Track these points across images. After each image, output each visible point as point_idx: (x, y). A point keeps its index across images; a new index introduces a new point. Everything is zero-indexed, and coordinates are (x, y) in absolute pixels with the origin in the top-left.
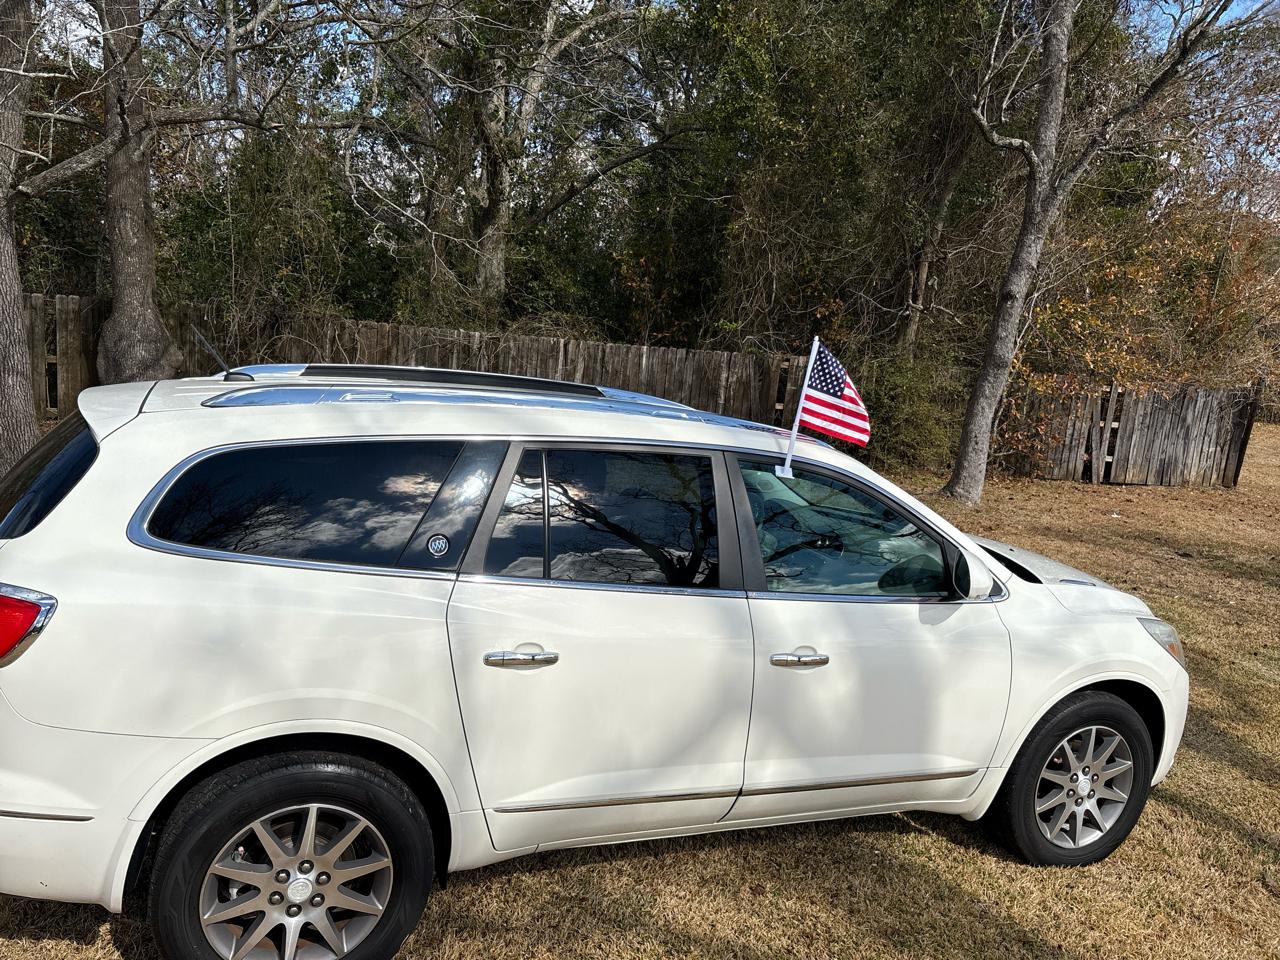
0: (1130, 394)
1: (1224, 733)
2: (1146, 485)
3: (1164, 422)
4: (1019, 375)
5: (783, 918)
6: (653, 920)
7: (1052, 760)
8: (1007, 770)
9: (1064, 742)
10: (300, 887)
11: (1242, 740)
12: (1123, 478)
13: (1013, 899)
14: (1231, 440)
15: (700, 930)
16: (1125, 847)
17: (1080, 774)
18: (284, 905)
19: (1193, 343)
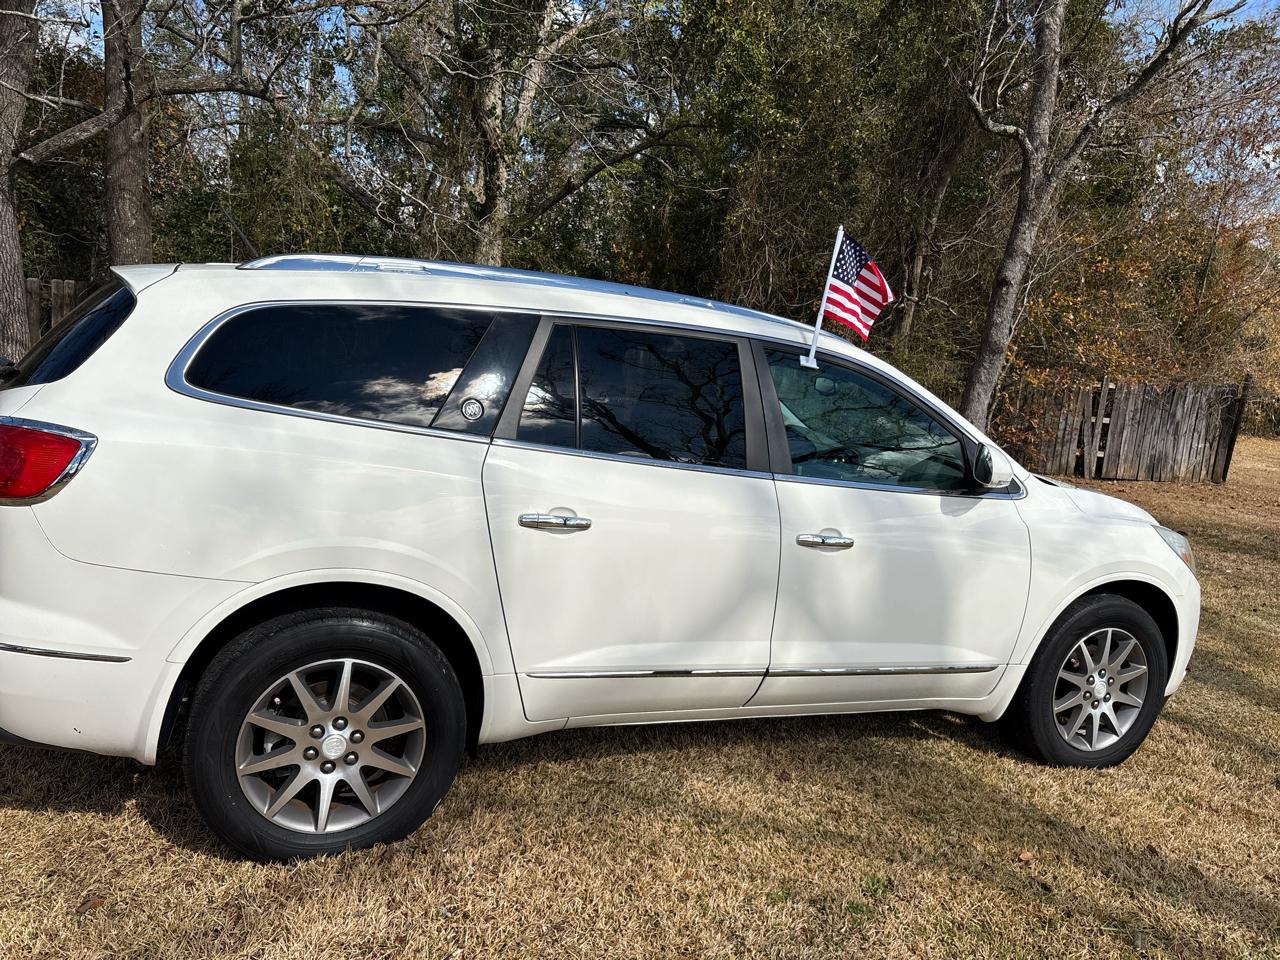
0: (1121, 389)
1: (1229, 669)
2: (1137, 480)
3: (1154, 418)
4: (1012, 369)
5: (811, 799)
6: (681, 798)
7: (1069, 660)
8: (1026, 667)
9: (1081, 643)
10: (335, 742)
11: (1249, 675)
12: (1114, 473)
13: (1033, 791)
14: (1220, 436)
15: (729, 807)
16: (1138, 755)
17: (1096, 675)
18: (319, 760)
19: (1181, 341)
